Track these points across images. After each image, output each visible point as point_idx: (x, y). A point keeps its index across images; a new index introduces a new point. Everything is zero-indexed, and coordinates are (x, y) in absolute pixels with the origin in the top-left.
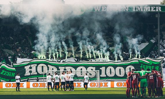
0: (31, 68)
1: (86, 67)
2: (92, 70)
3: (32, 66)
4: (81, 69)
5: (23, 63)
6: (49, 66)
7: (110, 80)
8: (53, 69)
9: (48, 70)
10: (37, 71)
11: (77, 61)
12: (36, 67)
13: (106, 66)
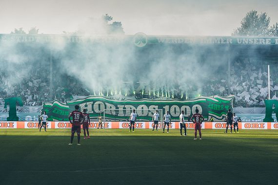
0: (86, 106)
1: (148, 105)
2: (154, 108)
3: (88, 103)
4: (142, 108)
5: (77, 101)
6: (106, 104)
7: (174, 120)
8: (111, 108)
9: (106, 108)
10: (93, 110)
11: (138, 99)
12: (93, 105)
13: (170, 105)
